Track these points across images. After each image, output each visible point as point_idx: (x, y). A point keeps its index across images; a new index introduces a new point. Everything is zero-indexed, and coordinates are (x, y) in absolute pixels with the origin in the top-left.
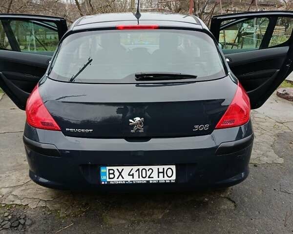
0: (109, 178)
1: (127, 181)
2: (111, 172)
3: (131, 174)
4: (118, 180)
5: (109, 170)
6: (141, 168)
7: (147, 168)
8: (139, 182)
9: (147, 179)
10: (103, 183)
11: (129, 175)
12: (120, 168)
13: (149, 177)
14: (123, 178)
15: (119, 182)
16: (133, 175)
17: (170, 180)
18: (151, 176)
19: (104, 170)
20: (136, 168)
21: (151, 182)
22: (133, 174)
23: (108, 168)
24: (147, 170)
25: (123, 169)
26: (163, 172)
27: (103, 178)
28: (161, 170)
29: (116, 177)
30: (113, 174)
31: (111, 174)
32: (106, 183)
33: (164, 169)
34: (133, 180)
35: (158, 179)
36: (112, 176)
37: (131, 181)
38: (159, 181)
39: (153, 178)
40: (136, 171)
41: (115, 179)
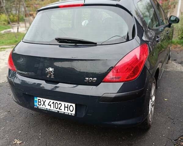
2: (40, 101)
3: (49, 104)
4: (43, 107)
5: (39, 99)
6: (55, 102)
7: (59, 102)
8: (53, 111)
10: (35, 107)
12: (44, 100)
13: (59, 109)
14: (45, 106)
16: (50, 105)
17: (71, 114)
18: (60, 108)
19: (36, 99)
20: (52, 101)
21: (60, 112)
24: (58, 104)
25: (45, 101)
26: (68, 107)
27: (35, 104)
28: (66, 106)
30: (40, 102)
31: (39, 102)
32: (37, 107)
33: (68, 105)
34: (50, 108)
35: (65, 111)
36: (40, 104)
37: (49, 109)
38: (64, 112)
39: (61, 110)
40: (52, 103)
41: (41, 106)
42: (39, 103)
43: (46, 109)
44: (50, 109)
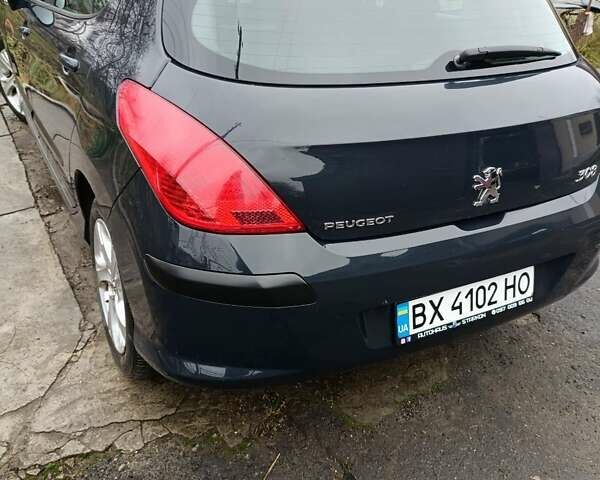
0: (415, 327)
1: (451, 324)
2: (419, 310)
3: (457, 304)
4: (432, 326)
5: (414, 307)
6: (475, 286)
7: (486, 283)
8: (473, 319)
9: (486, 308)
10: (403, 341)
11: (454, 308)
12: (435, 298)
13: (490, 303)
14: (442, 319)
15: (436, 331)
16: (460, 307)
17: (525, 300)
18: (493, 301)
19: (404, 311)
20: (465, 289)
21: (494, 313)
22: (461, 304)
23: (412, 303)
24: (487, 288)
25: (441, 299)
26: (513, 286)
27: (401, 330)
28: (510, 282)
29: (428, 320)
30: (422, 314)
31: (419, 315)
32: (409, 339)
33: (514, 278)
34: (460, 317)
35: (506, 303)
36: (419, 320)
37: (458, 322)
38: (506, 306)
39: (496, 302)
40: (466, 297)
41: (427, 326)
42: (417, 319)
43: (448, 325)
44: (460, 321)
